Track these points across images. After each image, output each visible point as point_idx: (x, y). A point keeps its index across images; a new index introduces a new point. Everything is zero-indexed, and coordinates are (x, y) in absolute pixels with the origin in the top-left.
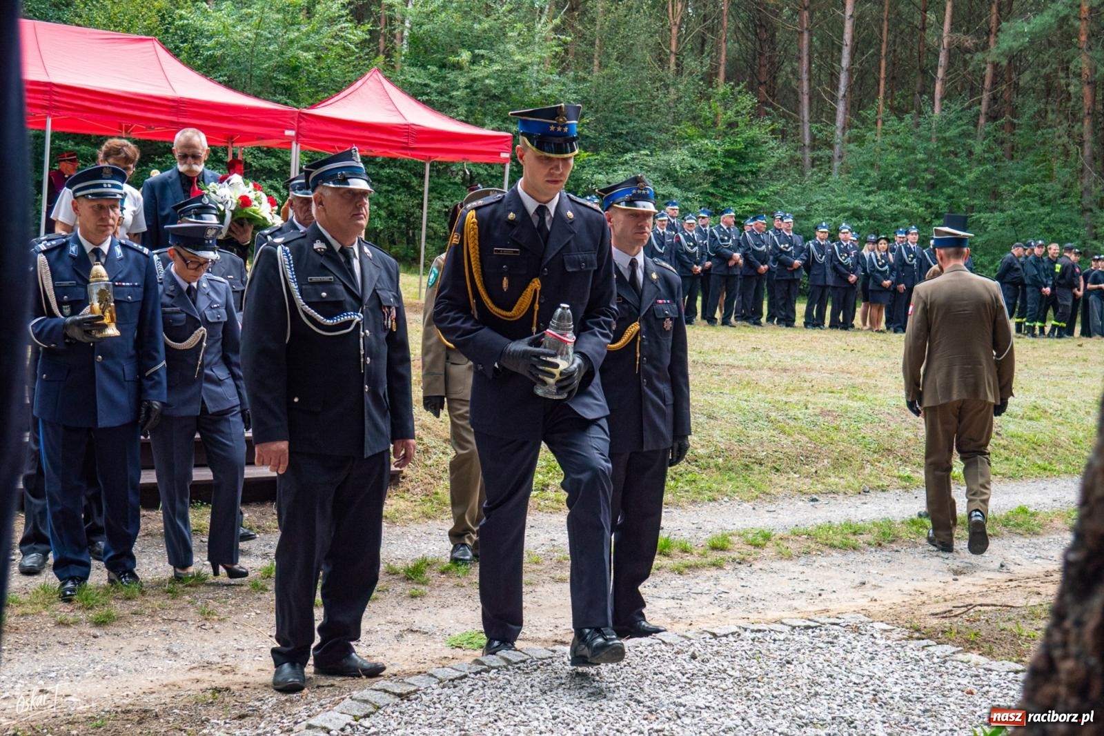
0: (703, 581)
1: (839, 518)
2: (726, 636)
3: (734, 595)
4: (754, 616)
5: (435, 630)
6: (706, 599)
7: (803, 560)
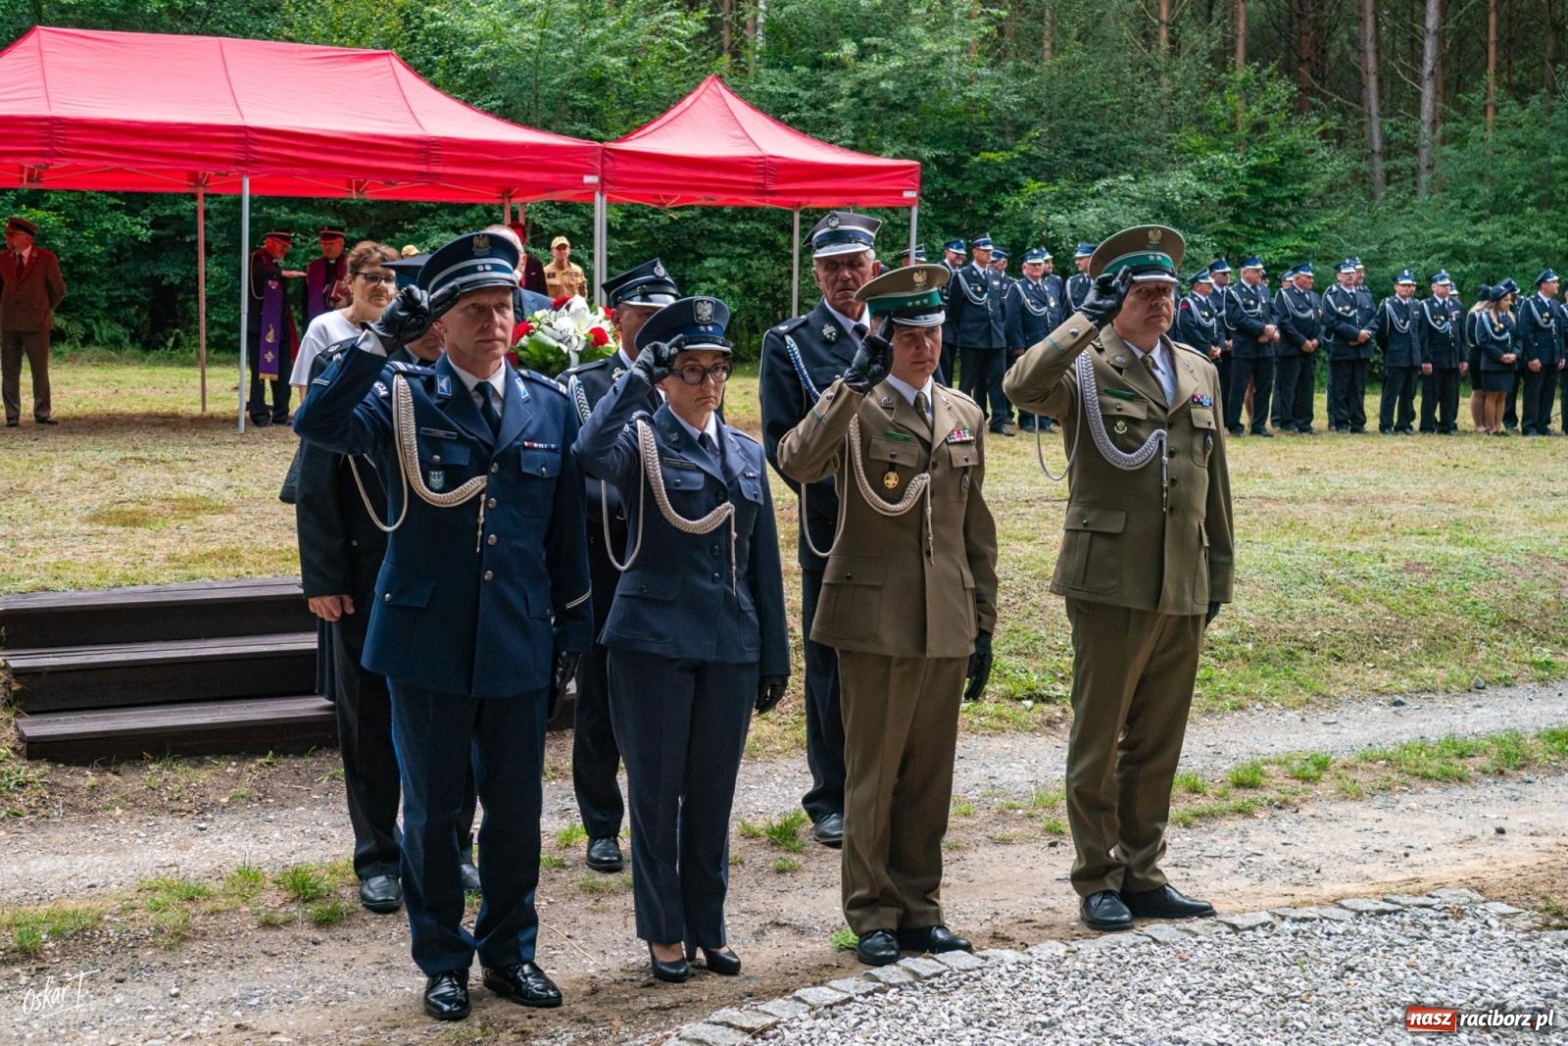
0: (1222, 838)
1: (1436, 732)
2: (1253, 928)
3: (1272, 858)
4: (1302, 893)
5: (812, 922)
6: (1228, 866)
7: (1379, 801)
